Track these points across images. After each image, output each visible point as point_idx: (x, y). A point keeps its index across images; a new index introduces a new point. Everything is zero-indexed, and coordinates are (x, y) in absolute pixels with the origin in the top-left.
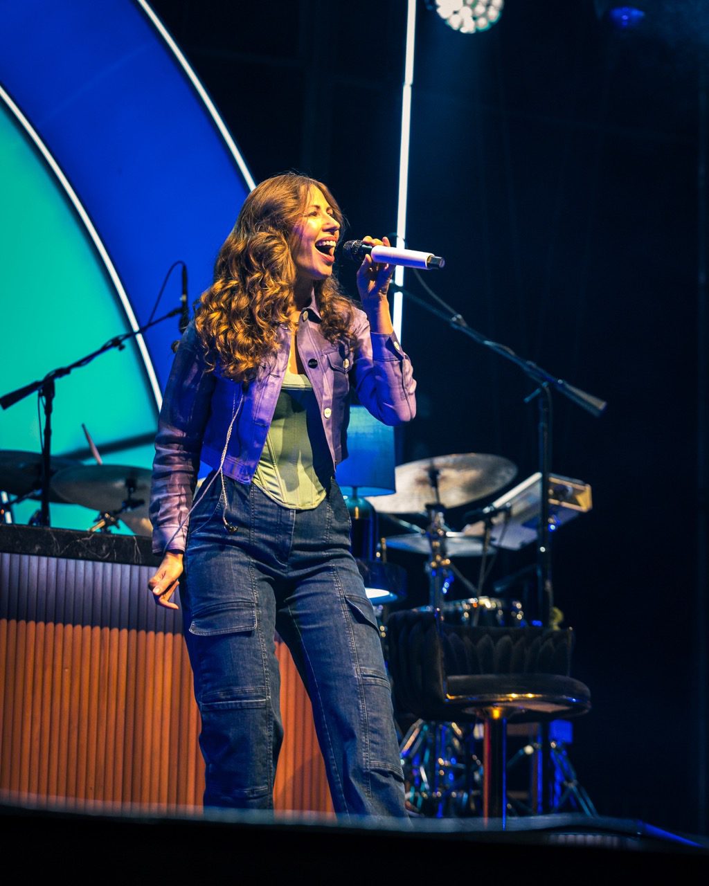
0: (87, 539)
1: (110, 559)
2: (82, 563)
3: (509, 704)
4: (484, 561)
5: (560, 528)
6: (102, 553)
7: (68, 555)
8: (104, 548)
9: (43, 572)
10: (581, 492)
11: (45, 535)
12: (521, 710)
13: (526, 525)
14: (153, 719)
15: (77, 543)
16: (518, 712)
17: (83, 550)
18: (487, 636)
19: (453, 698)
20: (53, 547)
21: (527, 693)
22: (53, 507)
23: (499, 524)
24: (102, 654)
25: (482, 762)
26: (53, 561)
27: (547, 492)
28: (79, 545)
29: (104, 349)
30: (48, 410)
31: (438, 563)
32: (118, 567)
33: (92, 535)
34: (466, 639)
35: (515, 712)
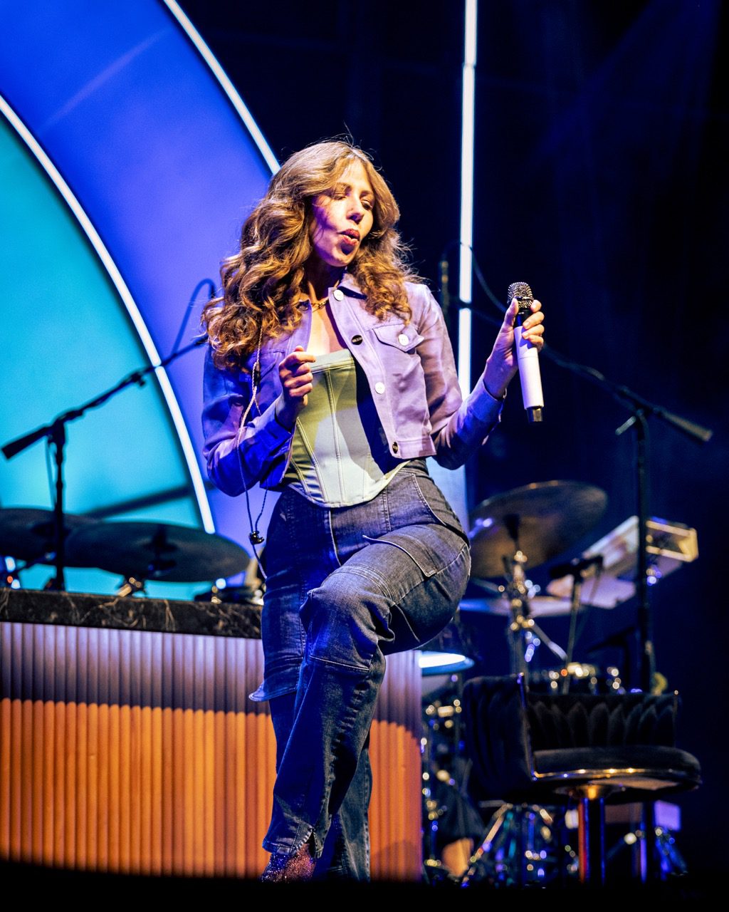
0: (110, 604)
1: (139, 627)
2: (105, 632)
3: (607, 782)
4: (574, 621)
5: (661, 581)
6: (128, 620)
7: (91, 623)
8: (131, 613)
9: (61, 644)
10: (684, 538)
11: (62, 600)
12: (621, 788)
13: (620, 578)
14: (194, 811)
15: (99, 609)
16: (618, 790)
17: (106, 617)
18: (579, 704)
19: (541, 776)
20: (72, 614)
21: (627, 767)
22: (69, 573)
23: (590, 577)
24: (133, 740)
25: (577, 853)
26: (73, 630)
27: (645, 540)
28: (102, 611)
29: (123, 385)
30: (59, 459)
31: (520, 625)
32: (148, 635)
33: (117, 600)
34: (555, 709)
35: (614, 791)
